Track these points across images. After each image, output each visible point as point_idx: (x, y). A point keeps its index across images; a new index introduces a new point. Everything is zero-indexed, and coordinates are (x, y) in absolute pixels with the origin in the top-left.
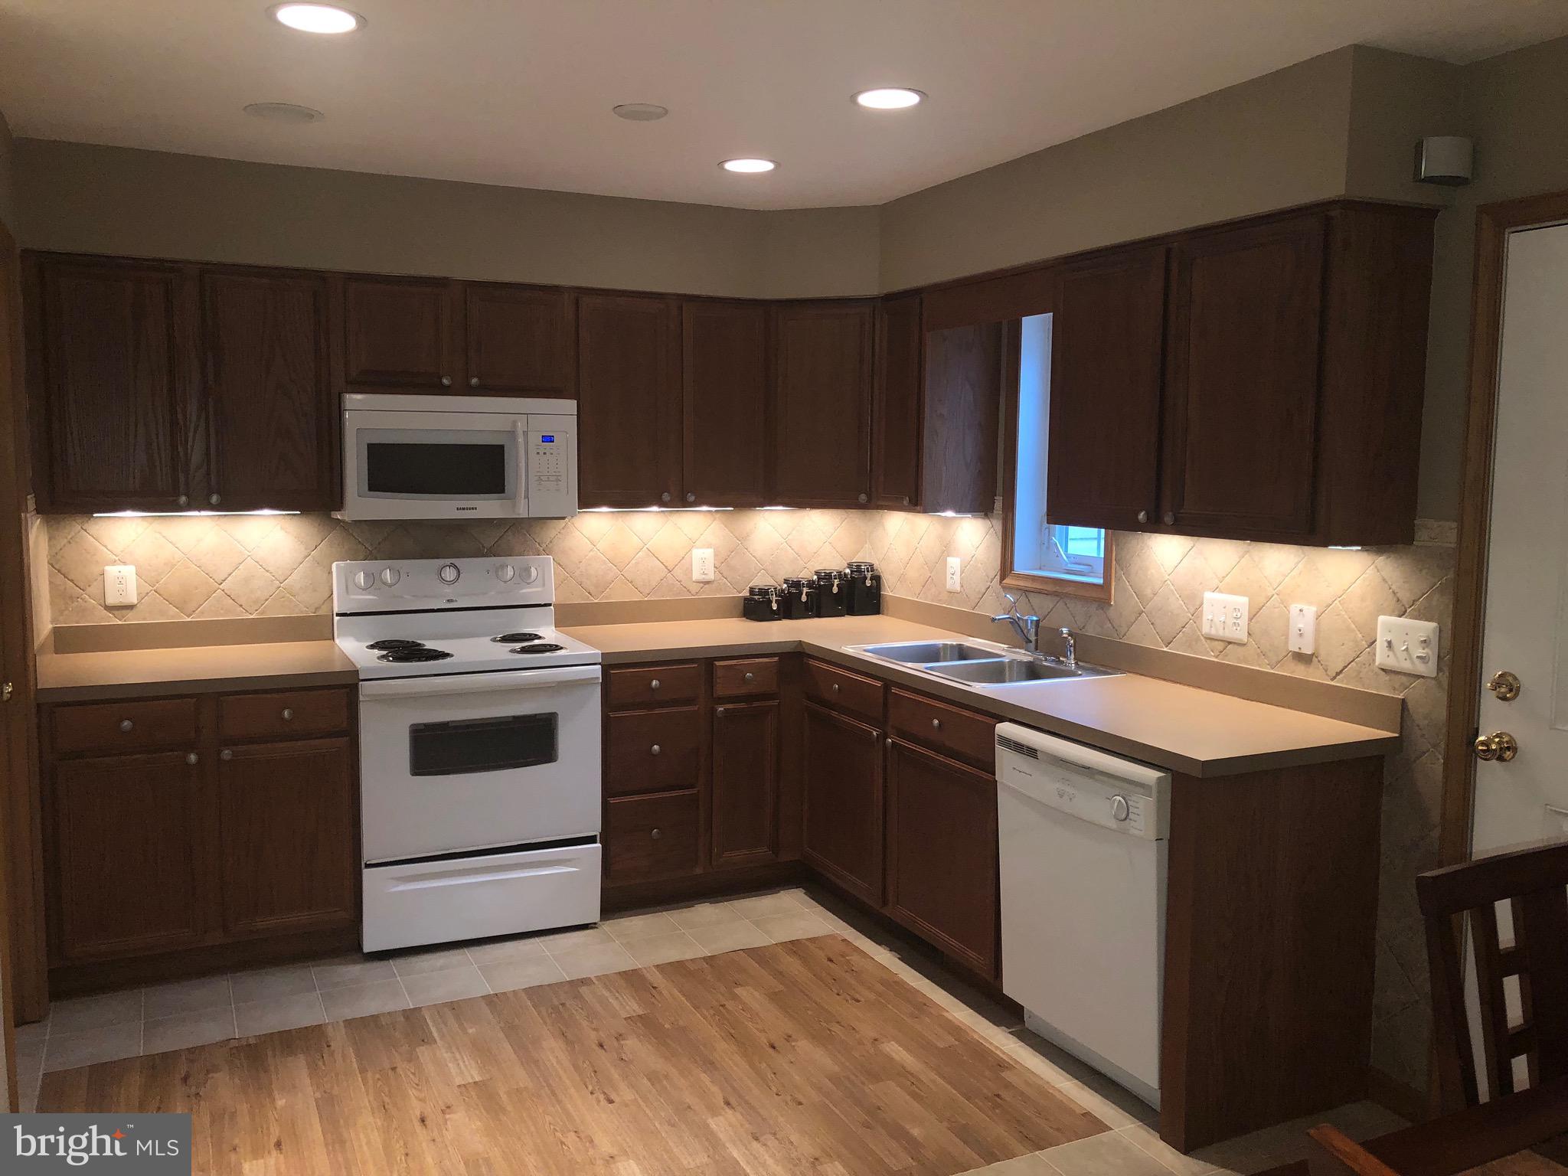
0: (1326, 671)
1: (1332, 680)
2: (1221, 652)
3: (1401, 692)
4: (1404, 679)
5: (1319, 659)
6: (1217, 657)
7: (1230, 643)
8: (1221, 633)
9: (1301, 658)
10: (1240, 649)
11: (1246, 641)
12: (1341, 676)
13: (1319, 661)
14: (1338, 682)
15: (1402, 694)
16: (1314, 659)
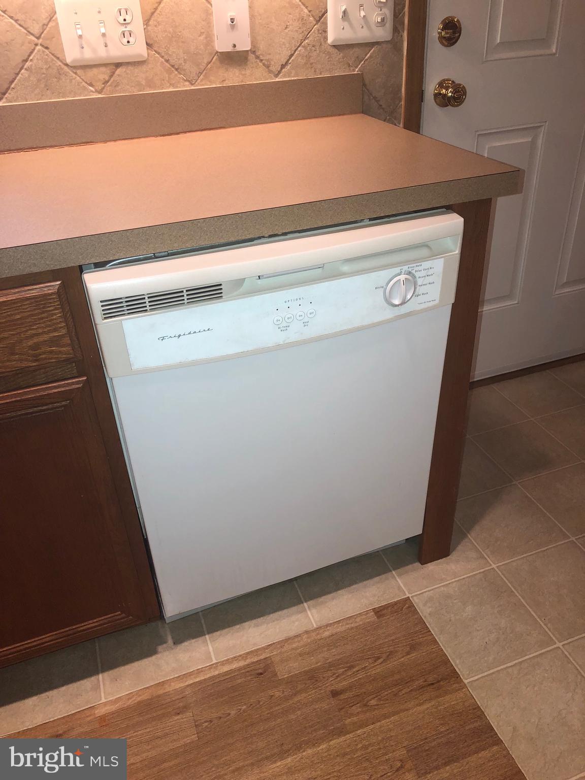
0: (268, 67)
1: (276, 76)
2: (106, 82)
3: (356, 67)
4: (357, 51)
5: (258, 54)
6: (100, 92)
7: (118, 65)
8: (102, 53)
9: (234, 58)
10: (137, 70)
11: (146, 55)
12: (288, 67)
13: (257, 57)
14: (284, 76)
15: (357, 70)
16: (251, 57)
